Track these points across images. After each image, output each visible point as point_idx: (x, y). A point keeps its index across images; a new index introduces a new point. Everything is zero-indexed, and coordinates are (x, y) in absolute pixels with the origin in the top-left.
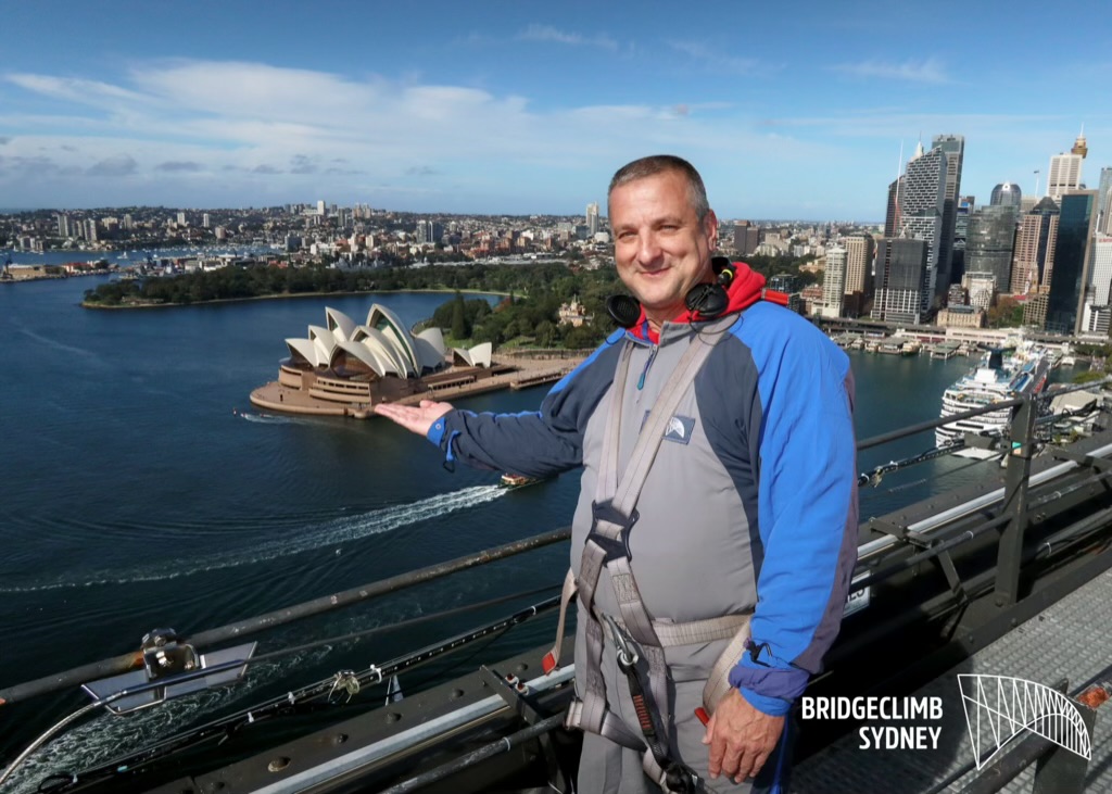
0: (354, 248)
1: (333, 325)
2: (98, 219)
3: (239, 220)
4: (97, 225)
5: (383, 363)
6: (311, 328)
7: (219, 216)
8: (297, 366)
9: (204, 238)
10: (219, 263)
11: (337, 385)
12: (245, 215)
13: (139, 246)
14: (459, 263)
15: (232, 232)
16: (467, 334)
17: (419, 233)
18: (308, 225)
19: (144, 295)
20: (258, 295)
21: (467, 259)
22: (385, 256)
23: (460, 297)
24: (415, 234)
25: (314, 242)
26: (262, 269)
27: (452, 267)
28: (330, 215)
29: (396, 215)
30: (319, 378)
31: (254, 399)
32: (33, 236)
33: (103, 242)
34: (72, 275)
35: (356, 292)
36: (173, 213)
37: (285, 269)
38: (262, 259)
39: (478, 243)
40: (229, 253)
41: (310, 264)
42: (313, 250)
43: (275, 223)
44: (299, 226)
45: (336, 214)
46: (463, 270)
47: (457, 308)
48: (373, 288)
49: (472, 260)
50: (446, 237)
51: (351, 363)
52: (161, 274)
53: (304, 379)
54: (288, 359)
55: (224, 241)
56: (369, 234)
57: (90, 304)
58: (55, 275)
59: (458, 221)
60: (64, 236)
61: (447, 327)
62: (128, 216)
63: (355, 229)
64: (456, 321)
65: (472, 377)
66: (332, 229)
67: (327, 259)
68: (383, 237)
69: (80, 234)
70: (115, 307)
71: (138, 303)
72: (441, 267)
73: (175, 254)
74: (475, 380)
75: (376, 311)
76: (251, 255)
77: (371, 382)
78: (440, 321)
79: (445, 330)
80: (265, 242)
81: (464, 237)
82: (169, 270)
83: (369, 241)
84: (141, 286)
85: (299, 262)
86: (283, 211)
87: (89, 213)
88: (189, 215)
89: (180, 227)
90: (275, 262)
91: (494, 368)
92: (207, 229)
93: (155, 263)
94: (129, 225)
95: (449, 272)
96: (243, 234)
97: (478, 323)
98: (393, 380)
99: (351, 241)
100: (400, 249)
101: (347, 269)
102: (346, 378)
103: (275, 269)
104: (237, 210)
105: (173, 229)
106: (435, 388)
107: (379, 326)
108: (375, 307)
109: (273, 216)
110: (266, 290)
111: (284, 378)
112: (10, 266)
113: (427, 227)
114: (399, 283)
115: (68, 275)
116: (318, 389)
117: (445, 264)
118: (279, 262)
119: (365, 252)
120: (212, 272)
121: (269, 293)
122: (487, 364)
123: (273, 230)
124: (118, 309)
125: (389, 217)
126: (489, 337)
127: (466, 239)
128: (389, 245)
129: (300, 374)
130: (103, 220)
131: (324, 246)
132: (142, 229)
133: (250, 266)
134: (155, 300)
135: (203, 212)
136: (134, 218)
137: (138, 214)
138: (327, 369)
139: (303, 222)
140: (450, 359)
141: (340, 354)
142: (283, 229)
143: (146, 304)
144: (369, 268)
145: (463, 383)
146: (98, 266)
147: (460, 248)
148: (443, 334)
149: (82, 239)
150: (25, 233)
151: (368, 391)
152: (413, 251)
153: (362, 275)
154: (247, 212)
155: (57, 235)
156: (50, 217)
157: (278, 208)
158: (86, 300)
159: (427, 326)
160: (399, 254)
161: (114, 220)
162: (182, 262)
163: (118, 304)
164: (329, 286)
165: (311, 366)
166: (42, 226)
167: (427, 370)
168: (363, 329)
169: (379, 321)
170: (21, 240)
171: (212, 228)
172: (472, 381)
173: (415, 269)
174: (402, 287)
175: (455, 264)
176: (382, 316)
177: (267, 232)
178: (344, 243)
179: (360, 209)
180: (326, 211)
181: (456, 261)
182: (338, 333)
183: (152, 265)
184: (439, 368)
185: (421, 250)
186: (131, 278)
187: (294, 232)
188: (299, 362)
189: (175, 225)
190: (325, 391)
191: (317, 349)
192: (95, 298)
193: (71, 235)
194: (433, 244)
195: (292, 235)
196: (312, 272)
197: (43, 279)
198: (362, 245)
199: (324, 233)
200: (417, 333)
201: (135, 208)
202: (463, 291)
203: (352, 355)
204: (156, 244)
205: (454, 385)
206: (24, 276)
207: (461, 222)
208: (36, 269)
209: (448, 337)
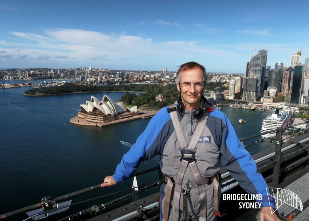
0: (99, 80)
1: (93, 101)
2: (29, 71)
3: (68, 72)
4: (29, 73)
5: (107, 111)
6: (87, 102)
7: (62, 71)
8: (83, 112)
9: (58, 77)
10: (62, 84)
11: (94, 118)
12: (70, 70)
13: (40, 79)
14: (128, 84)
15: (66, 75)
16: (130, 103)
17: (117, 75)
18: (87, 73)
19: (41, 92)
20: (73, 92)
21: (131, 83)
22: (107, 82)
23: (128, 93)
24: (116, 76)
25: (88, 78)
26: (74, 85)
27: (126, 85)
28: (93, 70)
29: (111, 71)
30: (89, 116)
31: (70, 121)
32: (11, 76)
33: (30, 78)
34: (21, 87)
35: (100, 92)
36: (49, 70)
37: (80, 85)
38: (74, 82)
39: (133, 78)
40: (64, 81)
41: (87, 84)
42: (88, 80)
43: (78, 73)
44: (84, 73)
45: (95, 70)
46: (129, 86)
47: (127, 96)
48: (104, 90)
49: (132, 83)
50: (125, 77)
51: (98, 111)
52: (46, 86)
53: (85, 116)
54: (80, 110)
55: (63, 78)
56: (103, 76)
57: (26, 95)
58: (17, 87)
59: (128, 72)
60: (19, 76)
61: (124, 101)
62: (37, 71)
63: (100, 74)
64: (127, 100)
65: (132, 115)
66: (93, 74)
67: (92, 82)
68: (107, 77)
69: (24, 75)
70: (33, 95)
71: (39, 94)
72: (123, 85)
73: (50, 81)
74: (132, 116)
75: (105, 97)
76: (71, 81)
77: (103, 117)
78: (123, 100)
79: (124, 102)
80: (75, 78)
81: (129, 77)
82: (48, 85)
83: (104, 78)
84: (40, 90)
85: (84, 83)
86: (80, 69)
87: (26, 70)
88: (54, 70)
89: (51, 73)
90: (77, 83)
91: (138, 113)
92: (59, 74)
93: (44, 84)
94: (37, 73)
95: (125, 86)
96: (69, 76)
97: (133, 100)
98: (110, 116)
99: (99, 78)
100: (112, 80)
101: (97, 85)
102: (97, 115)
103: (77, 85)
104: (67, 69)
105: (49, 74)
106: (121, 118)
107: (106, 101)
108: (105, 96)
109: (77, 71)
110: (75, 91)
111: (79, 115)
112: (4, 84)
113: (119, 74)
114: (112, 89)
115: (20, 87)
116: (89, 118)
117: (124, 84)
118: (79, 83)
119: (102, 81)
120: (60, 86)
121: (76, 92)
122: (136, 112)
123: (77, 74)
124: (34, 96)
125: (109, 71)
126: (136, 104)
127: (130, 77)
128: (109, 79)
129: (84, 114)
130: (30, 72)
131: (91, 79)
132: (41, 74)
133: (70, 84)
134: (44, 94)
135: (58, 69)
136: (39, 71)
137: (40, 70)
138: (91, 113)
139: (85, 72)
140: (126, 110)
141: (95, 109)
142: (80, 74)
143: (41, 95)
144: (103, 85)
145: (129, 117)
146: (29, 84)
147: (129, 80)
148: (124, 103)
149: (24, 77)
150: (9, 75)
151: (103, 119)
152: (116, 80)
153: (101, 87)
154: (70, 69)
155: (17, 76)
156: (16, 71)
157: (78, 69)
158: (25, 93)
159: (119, 101)
160: (112, 81)
161: (33, 72)
162: (52, 83)
163: (34, 95)
164: (92, 90)
165: (87, 112)
166: (13, 73)
167: (119, 114)
168: (101, 102)
169: (106, 100)
170: (8, 77)
171: (60, 74)
172: (131, 117)
173: (116, 86)
174: (112, 90)
175: (127, 84)
176: (107, 98)
177: (75, 75)
178: (97, 78)
179: (101, 69)
180: (92, 69)
181: (127, 83)
182: (95, 103)
183: (43, 84)
184: (122, 113)
185: (118, 80)
186: (38, 87)
187: (83, 75)
188: (83, 111)
189: (50, 73)
190: (91, 119)
191: (89, 107)
192: (28, 93)
193: (21, 76)
194: (121, 79)
195: (82, 76)
196: (87, 86)
197: (13, 88)
198: (101, 79)
199: (91, 76)
200: (116, 103)
201: (39, 68)
202: (129, 91)
203: (98, 109)
204: (45, 78)
205: (126, 117)
206: (8, 87)
207: (129, 73)
208: (11, 85)
209: (125, 104)
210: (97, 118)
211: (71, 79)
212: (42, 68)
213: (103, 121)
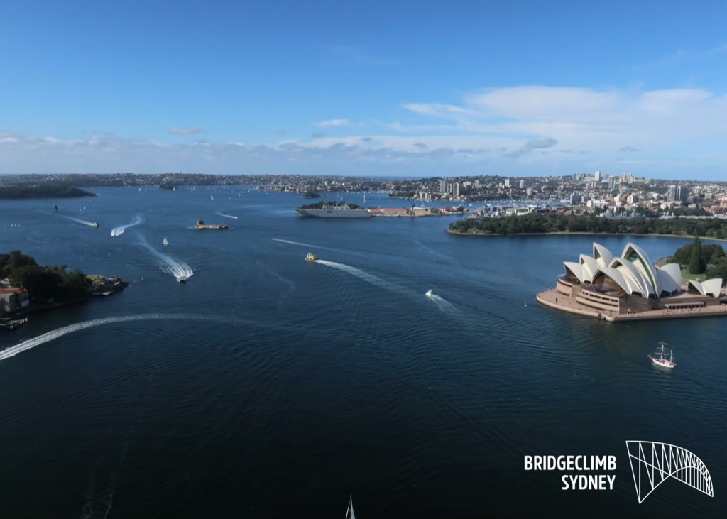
0: (618, 204)
1: (597, 255)
2: (462, 182)
3: (543, 184)
4: (460, 186)
5: (630, 286)
6: (582, 256)
7: (529, 181)
8: (569, 280)
9: (519, 195)
10: (527, 210)
11: (596, 296)
12: (547, 181)
13: (481, 199)
14: (700, 217)
15: (537, 192)
16: (701, 269)
17: (670, 194)
18: (587, 187)
19: (481, 228)
20: (549, 232)
21: (707, 214)
22: (640, 210)
23: (698, 242)
24: (666, 195)
25: (590, 199)
26: (553, 215)
27: (694, 219)
28: (603, 181)
29: (652, 181)
30: (584, 290)
31: (538, 298)
32: (427, 192)
33: (462, 196)
34: (444, 214)
35: (617, 234)
36: (502, 180)
37: (569, 216)
38: (554, 209)
39: (718, 203)
40: (533, 204)
41: (586, 213)
42: (589, 204)
43: (565, 186)
44: (581, 188)
45: (608, 181)
46: (703, 222)
47: (695, 250)
48: (629, 232)
49: (712, 215)
50: (690, 198)
51: (608, 283)
52: (492, 216)
53: (573, 290)
54: (564, 275)
55: (531, 197)
56: (630, 194)
57: (451, 231)
58: (436, 214)
59: (702, 186)
60: (442, 192)
61: (684, 264)
62: (477, 181)
63: (620, 191)
64: (693, 260)
65: (702, 303)
66: (604, 191)
67: (598, 210)
68: (641, 197)
69: (451, 191)
70: (465, 234)
71: (477, 232)
72: (685, 219)
73: (502, 204)
74: (705, 305)
75: (630, 248)
76: (547, 206)
77: (620, 297)
78: (680, 258)
79: (683, 266)
80: (557, 198)
81: (706, 198)
82: (497, 213)
83: (630, 199)
84: (480, 222)
85: (578, 212)
86: (571, 178)
87: (457, 179)
88: (512, 180)
89: (506, 188)
90: (562, 211)
91: (722, 299)
92: (522, 189)
93: (489, 209)
94: (477, 187)
95: (690, 223)
96: (544, 193)
97: (712, 263)
98: (638, 297)
99: (617, 199)
100: (653, 205)
101: (612, 218)
102: (603, 292)
103: (562, 216)
104: (542, 178)
105: (502, 189)
106: (670, 308)
107: (631, 258)
108: (629, 245)
109: (565, 181)
110: (555, 229)
111: (560, 287)
112: (414, 208)
113: (676, 190)
114: (649, 229)
115: (442, 214)
116: (582, 297)
117: (688, 217)
118: (565, 211)
119: (626, 207)
120: (522, 216)
121: (556, 231)
122: (717, 295)
123: (563, 190)
124: (466, 235)
125: (646, 182)
126: (720, 274)
127: (708, 199)
128: (645, 202)
129: (571, 286)
130: (464, 183)
131: (597, 202)
132: (484, 188)
133: (546, 213)
134: (487, 231)
135: (521, 179)
136: (481, 183)
137: (483, 180)
138: (590, 285)
139: (584, 185)
140: (685, 287)
141: (600, 276)
142: (571, 190)
143: (481, 233)
144: (628, 218)
145: (694, 306)
146: (458, 210)
147: (702, 206)
148: (681, 268)
149: (451, 194)
150: (424, 190)
151: (618, 304)
152: (663, 207)
153: (622, 222)
154: (548, 179)
155: (439, 192)
156: (437, 181)
157: (568, 177)
158: (450, 228)
159: (668, 262)
160: (652, 208)
161: (469, 183)
162: (505, 209)
163: (466, 232)
164: (597, 228)
165: (579, 281)
166: (432, 186)
167: (665, 294)
168: (619, 260)
169: (632, 255)
170: (421, 194)
171: (525, 189)
172: (702, 306)
173: (663, 220)
174: (651, 232)
175: (696, 217)
176: (634, 252)
177: (559, 192)
178: (611, 200)
179: (626, 177)
180: (601, 178)
181: (697, 215)
182: (601, 261)
183: (487, 210)
184: (675, 293)
185: (669, 206)
186: (475, 217)
187: (577, 192)
188: (570, 277)
189: (503, 187)
190: (587, 299)
191: (584, 271)
192: (455, 228)
193: (446, 192)
194: (679, 202)
195: (575, 194)
196: (586, 219)
197: (429, 216)
198: (624, 202)
199: (598, 193)
200: (661, 266)
201: (482, 176)
202: (701, 238)
203: (608, 277)
204: (490, 198)
205: (686, 307)
206: (420, 214)
207: (705, 187)
208: (427, 210)
209: (684, 271)
210: (604, 298)
211: (549, 202)
212: (487, 177)
213: (618, 309)
